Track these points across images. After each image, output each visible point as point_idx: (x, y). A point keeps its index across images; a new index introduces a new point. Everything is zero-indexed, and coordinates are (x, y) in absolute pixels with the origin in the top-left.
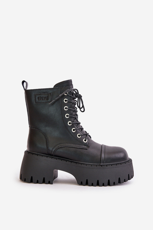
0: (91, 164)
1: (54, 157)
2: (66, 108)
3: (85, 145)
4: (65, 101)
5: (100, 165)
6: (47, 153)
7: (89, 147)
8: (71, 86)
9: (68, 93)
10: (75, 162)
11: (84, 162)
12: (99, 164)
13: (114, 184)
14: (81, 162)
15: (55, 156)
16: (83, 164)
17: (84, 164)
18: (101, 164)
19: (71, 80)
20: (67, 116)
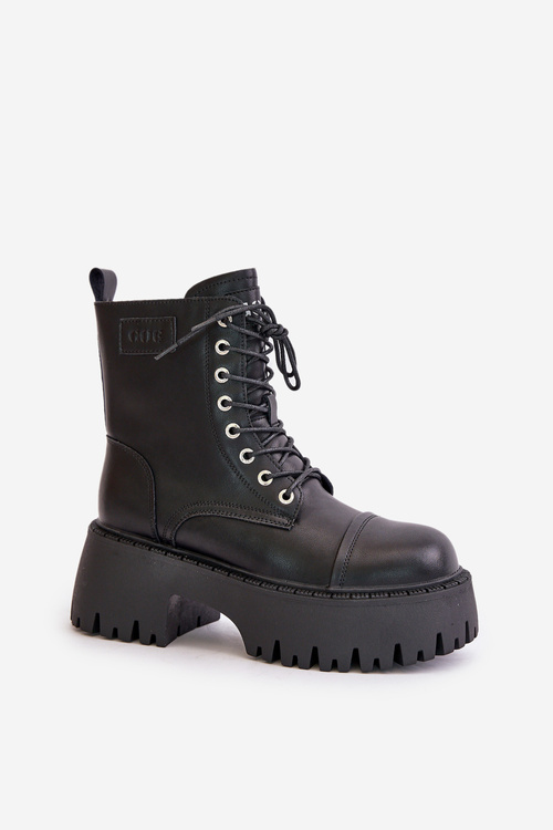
0: (296, 584)
1: (174, 550)
2: (221, 375)
3: (283, 514)
4: (221, 348)
5: (328, 592)
6: (151, 534)
7: (297, 521)
8: (253, 292)
9: (230, 319)
10: (243, 575)
11: (272, 576)
12: (323, 588)
13: (377, 667)
14: (263, 574)
15: (178, 546)
16: (268, 582)
17: (271, 583)
18: (332, 589)
19: (253, 270)
20: (224, 403)
